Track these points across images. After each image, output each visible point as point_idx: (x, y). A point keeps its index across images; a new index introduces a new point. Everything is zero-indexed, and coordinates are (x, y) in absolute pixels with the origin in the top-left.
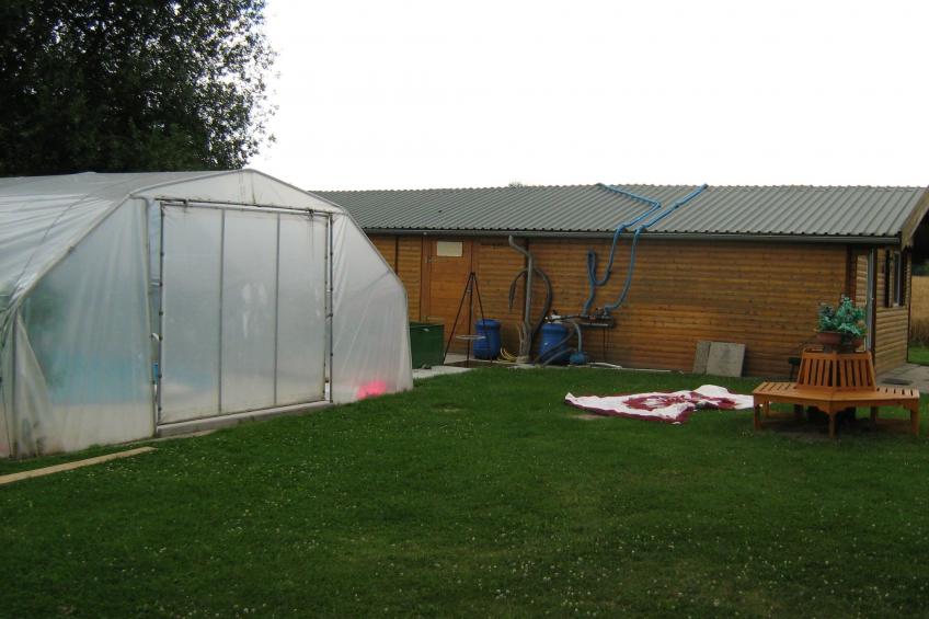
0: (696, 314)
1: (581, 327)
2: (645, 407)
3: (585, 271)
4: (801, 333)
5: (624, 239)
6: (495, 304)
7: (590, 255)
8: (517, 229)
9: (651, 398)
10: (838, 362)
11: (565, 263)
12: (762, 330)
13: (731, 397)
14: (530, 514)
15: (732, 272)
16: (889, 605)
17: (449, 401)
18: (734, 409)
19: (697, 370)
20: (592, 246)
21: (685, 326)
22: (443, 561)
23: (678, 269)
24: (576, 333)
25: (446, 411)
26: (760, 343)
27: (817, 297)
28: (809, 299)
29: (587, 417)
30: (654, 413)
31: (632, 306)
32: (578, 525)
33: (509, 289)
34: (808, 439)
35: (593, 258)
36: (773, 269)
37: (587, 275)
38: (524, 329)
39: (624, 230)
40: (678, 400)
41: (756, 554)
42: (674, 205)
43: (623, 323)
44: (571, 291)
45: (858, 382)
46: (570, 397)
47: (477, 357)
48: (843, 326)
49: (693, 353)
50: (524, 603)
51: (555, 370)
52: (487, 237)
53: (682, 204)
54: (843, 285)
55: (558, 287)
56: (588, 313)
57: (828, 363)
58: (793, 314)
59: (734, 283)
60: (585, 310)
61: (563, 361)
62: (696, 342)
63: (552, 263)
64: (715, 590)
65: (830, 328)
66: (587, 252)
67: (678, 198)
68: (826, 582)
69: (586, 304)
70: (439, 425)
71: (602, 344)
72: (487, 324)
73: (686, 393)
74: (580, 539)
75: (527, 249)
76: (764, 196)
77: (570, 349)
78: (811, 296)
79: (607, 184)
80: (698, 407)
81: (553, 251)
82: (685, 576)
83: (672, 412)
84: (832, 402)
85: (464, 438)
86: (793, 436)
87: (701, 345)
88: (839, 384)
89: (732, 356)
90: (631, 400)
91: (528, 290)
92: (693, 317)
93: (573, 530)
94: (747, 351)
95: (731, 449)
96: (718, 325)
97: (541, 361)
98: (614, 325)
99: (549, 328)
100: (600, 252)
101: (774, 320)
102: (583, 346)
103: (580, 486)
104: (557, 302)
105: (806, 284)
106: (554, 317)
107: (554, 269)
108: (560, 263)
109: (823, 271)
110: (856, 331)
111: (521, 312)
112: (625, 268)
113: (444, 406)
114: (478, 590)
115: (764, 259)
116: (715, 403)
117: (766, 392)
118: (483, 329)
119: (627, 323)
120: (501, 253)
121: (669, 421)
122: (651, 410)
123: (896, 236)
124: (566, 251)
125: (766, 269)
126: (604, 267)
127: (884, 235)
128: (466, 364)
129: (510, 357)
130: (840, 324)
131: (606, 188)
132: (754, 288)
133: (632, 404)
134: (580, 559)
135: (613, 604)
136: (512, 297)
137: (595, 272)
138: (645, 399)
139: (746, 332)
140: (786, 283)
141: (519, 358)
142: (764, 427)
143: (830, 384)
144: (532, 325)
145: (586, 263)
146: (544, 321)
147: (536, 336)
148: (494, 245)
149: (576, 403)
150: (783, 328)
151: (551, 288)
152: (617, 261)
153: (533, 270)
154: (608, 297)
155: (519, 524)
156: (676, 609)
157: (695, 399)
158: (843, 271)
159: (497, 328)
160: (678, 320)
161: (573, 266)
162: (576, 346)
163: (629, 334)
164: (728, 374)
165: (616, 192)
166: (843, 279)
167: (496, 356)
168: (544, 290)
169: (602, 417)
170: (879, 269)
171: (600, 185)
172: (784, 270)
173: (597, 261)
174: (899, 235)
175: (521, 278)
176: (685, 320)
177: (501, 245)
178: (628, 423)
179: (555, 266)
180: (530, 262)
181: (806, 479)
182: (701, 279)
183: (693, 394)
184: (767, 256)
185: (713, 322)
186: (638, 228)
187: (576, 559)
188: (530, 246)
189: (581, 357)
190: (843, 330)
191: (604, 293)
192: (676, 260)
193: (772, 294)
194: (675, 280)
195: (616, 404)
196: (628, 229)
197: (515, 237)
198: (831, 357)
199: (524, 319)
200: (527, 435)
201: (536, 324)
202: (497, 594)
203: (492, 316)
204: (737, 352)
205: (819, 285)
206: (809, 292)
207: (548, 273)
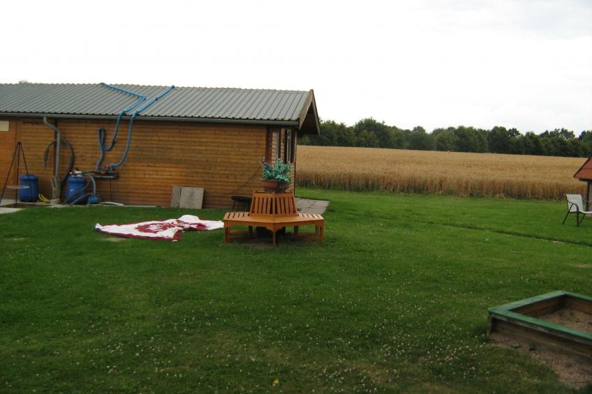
0: (173, 169)
1: (95, 179)
2: (150, 231)
3: (97, 141)
4: (239, 180)
5: (124, 120)
6: (35, 164)
7: (100, 131)
8: (49, 113)
9: (154, 225)
10: (276, 199)
11: (83, 136)
12: (214, 179)
13: (203, 222)
14: (104, 310)
15: (194, 142)
16: (352, 348)
17: (16, 232)
18: (207, 230)
19: (173, 205)
20: (101, 125)
21: (164, 177)
22: (58, 349)
23: (160, 140)
24: (91, 183)
25: (15, 239)
26: (213, 187)
27: (248, 157)
28: (243, 159)
29: (114, 240)
30: (159, 235)
31: (129, 164)
32: (140, 315)
33: (43, 154)
34: (261, 247)
35: (103, 133)
36: (220, 140)
37: (99, 144)
38: (55, 180)
39: (124, 114)
40: (170, 226)
41: (263, 325)
42: (154, 98)
43: (123, 176)
44: (88, 155)
45: (287, 211)
46: (98, 226)
47: (22, 201)
48: (278, 176)
49: (171, 195)
50: (129, 374)
51: (80, 208)
52: (28, 117)
53: (160, 98)
54: (264, 151)
55: (79, 152)
56: (99, 169)
57: (269, 200)
58: (233, 169)
59: (196, 150)
60: (97, 167)
61: (84, 202)
62: (172, 188)
63: (73, 136)
64: (247, 351)
65: (270, 178)
66: (99, 129)
67: (157, 94)
68: (311, 338)
69: (98, 163)
70: (15, 251)
71: (109, 190)
72: (31, 177)
73: (173, 221)
74: (146, 324)
75: (56, 126)
76: (211, 94)
77: (89, 194)
78: (245, 157)
79: (108, 83)
80: (185, 230)
81: (73, 128)
82: (224, 343)
83: (169, 233)
84: (274, 224)
85: (37, 259)
86: (250, 245)
87: (175, 189)
88: (276, 212)
89: (195, 196)
90: (139, 226)
91: (58, 153)
92: (170, 171)
93: (138, 318)
94: (205, 193)
95: (216, 256)
96: (186, 176)
97: (69, 202)
98: (117, 177)
99: (73, 179)
100: (107, 129)
101: (222, 172)
102: (96, 191)
103: (130, 287)
104: (78, 163)
105: (241, 150)
106: (77, 172)
107: (75, 140)
108: (80, 136)
109: (252, 142)
110: (286, 180)
111: (53, 169)
112: (124, 139)
113: (12, 236)
114: (93, 368)
115: (215, 134)
116: (194, 226)
117: (231, 218)
118: (27, 181)
119: (126, 176)
120: (37, 129)
121: (169, 240)
122: (155, 232)
123: (296, 120)
124: (84, 128)
125: (216, 140)
126: (110, 139)
127: (289, 120)
128: (15, 206)
129: (45, 200)
130: (276, 176)
131: (107, 86)
132: (209, 152)
133: (141, 229)
134: (152, 338)
135: (188, 367)
136: (46, 159)
137: (104, 143)
138: (148, 226)
139: (204, 181)
140: (229, 149)
141: (52, 201)
142: (231, 241)
143: (271, 212)
144: (60, 178)
145: (98, 136)
146: (69, 175)
147: (64, 184)
148: (32, 123)
149: (103, 230)
150: (228, 177)
151: (73, 153)
152: (120, 135)
153: (61, 140)
154: (113, 159)
155: (100, 317)
156: (230, 366)
157: (181, 224)
158: (265, 142)
159: (36, 180)
160: (160, 173)
161: (88, 138)
162: (92, 191)
163: (128, 183)
164: (193, 207)
165: (114, 89)
166: (264, 146)
167: (37, 199)
168: (68, 154)
169: (125, 239)
170: (282, 141)
171: (103, 84)
172: (228, 141)
173: (105, 134)
174: (298, 120)
175: (52, 146)
176: (165, 173)
177: (37, 123)
178: (144, 242)
179: (76, 138)
180: (59, 135)
181: (270, 273)
182: (175, 147)
183: (178, 221)
184: (217, 132)
185: (183, 174)
186: (133, 113)
187: (149, 339)
188: (59, 124)
189: (95, 199)
190: (278, 179)
191: (110, 156)
192: (159, 134)
193: (220, 156)
194: (158, 147)
195: (130, 229)
196: (127, 113)
197: (48, 118)
198: (270, 196)
199: (54, 174)
200: (80, 254)
201: (64, 177)
202: (108, 370)
203: (32, 172)
204: (199, 193)
205: (250, 150)
206: (243, 155)
207: (71, 143)
